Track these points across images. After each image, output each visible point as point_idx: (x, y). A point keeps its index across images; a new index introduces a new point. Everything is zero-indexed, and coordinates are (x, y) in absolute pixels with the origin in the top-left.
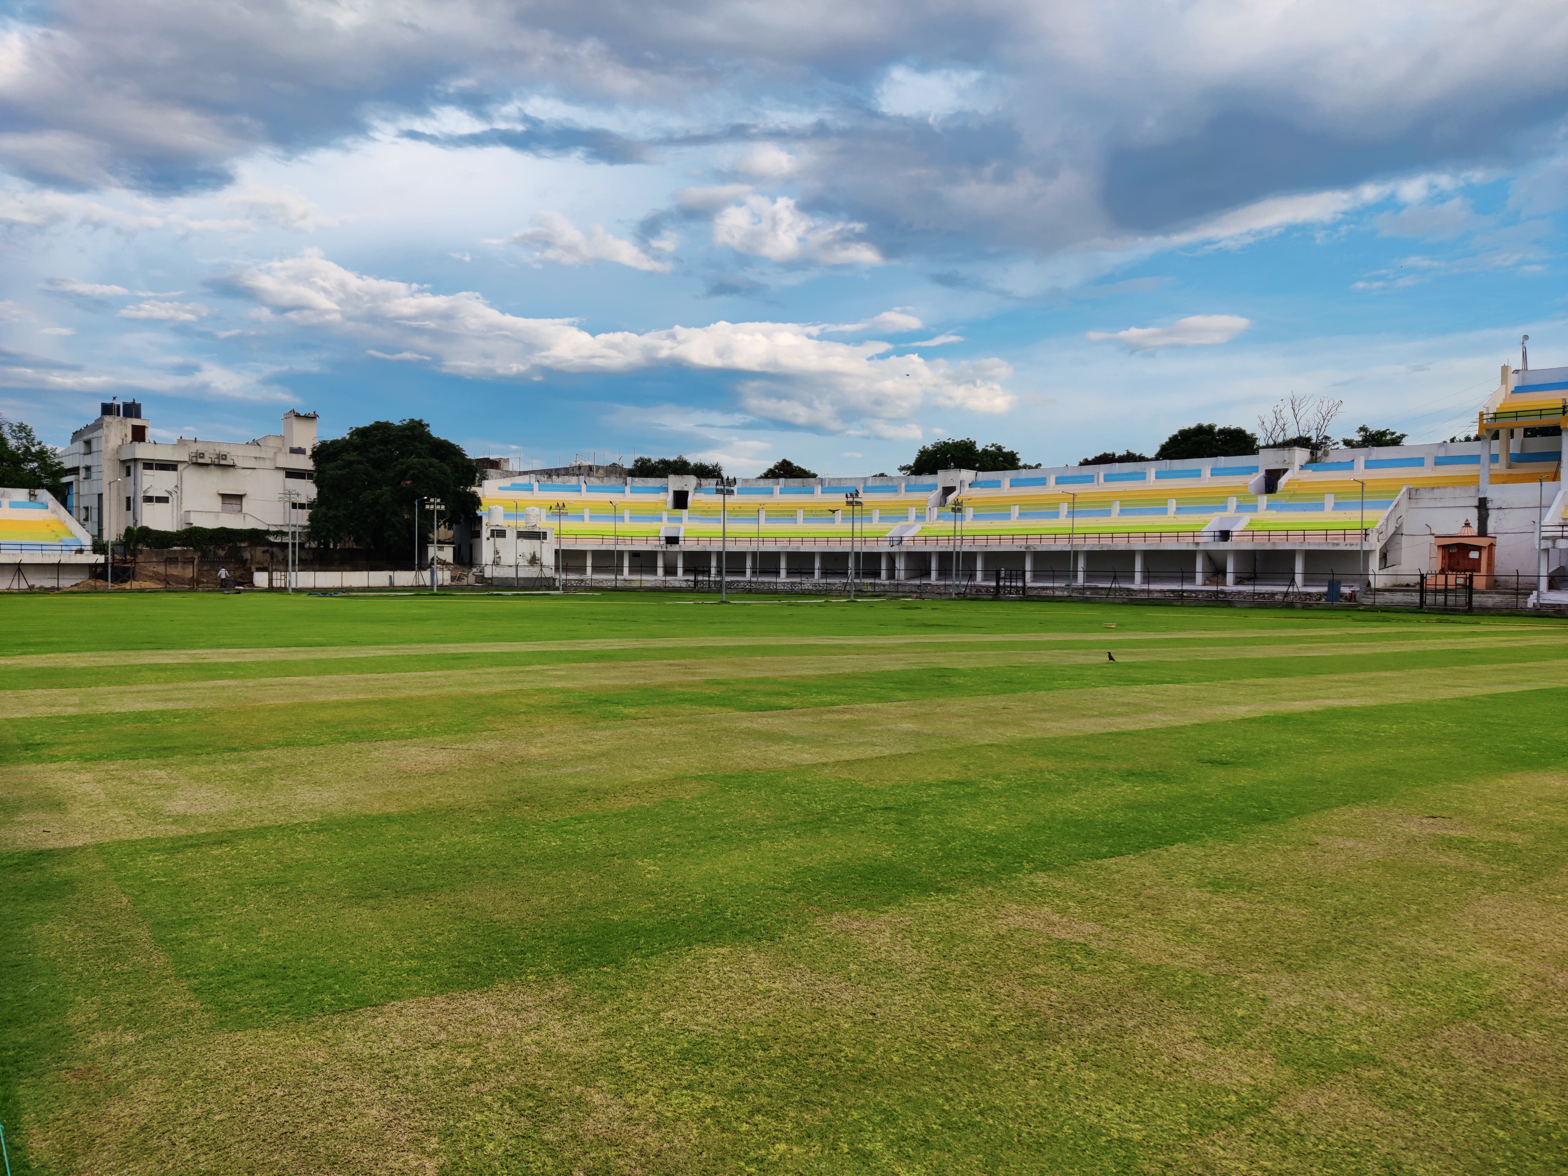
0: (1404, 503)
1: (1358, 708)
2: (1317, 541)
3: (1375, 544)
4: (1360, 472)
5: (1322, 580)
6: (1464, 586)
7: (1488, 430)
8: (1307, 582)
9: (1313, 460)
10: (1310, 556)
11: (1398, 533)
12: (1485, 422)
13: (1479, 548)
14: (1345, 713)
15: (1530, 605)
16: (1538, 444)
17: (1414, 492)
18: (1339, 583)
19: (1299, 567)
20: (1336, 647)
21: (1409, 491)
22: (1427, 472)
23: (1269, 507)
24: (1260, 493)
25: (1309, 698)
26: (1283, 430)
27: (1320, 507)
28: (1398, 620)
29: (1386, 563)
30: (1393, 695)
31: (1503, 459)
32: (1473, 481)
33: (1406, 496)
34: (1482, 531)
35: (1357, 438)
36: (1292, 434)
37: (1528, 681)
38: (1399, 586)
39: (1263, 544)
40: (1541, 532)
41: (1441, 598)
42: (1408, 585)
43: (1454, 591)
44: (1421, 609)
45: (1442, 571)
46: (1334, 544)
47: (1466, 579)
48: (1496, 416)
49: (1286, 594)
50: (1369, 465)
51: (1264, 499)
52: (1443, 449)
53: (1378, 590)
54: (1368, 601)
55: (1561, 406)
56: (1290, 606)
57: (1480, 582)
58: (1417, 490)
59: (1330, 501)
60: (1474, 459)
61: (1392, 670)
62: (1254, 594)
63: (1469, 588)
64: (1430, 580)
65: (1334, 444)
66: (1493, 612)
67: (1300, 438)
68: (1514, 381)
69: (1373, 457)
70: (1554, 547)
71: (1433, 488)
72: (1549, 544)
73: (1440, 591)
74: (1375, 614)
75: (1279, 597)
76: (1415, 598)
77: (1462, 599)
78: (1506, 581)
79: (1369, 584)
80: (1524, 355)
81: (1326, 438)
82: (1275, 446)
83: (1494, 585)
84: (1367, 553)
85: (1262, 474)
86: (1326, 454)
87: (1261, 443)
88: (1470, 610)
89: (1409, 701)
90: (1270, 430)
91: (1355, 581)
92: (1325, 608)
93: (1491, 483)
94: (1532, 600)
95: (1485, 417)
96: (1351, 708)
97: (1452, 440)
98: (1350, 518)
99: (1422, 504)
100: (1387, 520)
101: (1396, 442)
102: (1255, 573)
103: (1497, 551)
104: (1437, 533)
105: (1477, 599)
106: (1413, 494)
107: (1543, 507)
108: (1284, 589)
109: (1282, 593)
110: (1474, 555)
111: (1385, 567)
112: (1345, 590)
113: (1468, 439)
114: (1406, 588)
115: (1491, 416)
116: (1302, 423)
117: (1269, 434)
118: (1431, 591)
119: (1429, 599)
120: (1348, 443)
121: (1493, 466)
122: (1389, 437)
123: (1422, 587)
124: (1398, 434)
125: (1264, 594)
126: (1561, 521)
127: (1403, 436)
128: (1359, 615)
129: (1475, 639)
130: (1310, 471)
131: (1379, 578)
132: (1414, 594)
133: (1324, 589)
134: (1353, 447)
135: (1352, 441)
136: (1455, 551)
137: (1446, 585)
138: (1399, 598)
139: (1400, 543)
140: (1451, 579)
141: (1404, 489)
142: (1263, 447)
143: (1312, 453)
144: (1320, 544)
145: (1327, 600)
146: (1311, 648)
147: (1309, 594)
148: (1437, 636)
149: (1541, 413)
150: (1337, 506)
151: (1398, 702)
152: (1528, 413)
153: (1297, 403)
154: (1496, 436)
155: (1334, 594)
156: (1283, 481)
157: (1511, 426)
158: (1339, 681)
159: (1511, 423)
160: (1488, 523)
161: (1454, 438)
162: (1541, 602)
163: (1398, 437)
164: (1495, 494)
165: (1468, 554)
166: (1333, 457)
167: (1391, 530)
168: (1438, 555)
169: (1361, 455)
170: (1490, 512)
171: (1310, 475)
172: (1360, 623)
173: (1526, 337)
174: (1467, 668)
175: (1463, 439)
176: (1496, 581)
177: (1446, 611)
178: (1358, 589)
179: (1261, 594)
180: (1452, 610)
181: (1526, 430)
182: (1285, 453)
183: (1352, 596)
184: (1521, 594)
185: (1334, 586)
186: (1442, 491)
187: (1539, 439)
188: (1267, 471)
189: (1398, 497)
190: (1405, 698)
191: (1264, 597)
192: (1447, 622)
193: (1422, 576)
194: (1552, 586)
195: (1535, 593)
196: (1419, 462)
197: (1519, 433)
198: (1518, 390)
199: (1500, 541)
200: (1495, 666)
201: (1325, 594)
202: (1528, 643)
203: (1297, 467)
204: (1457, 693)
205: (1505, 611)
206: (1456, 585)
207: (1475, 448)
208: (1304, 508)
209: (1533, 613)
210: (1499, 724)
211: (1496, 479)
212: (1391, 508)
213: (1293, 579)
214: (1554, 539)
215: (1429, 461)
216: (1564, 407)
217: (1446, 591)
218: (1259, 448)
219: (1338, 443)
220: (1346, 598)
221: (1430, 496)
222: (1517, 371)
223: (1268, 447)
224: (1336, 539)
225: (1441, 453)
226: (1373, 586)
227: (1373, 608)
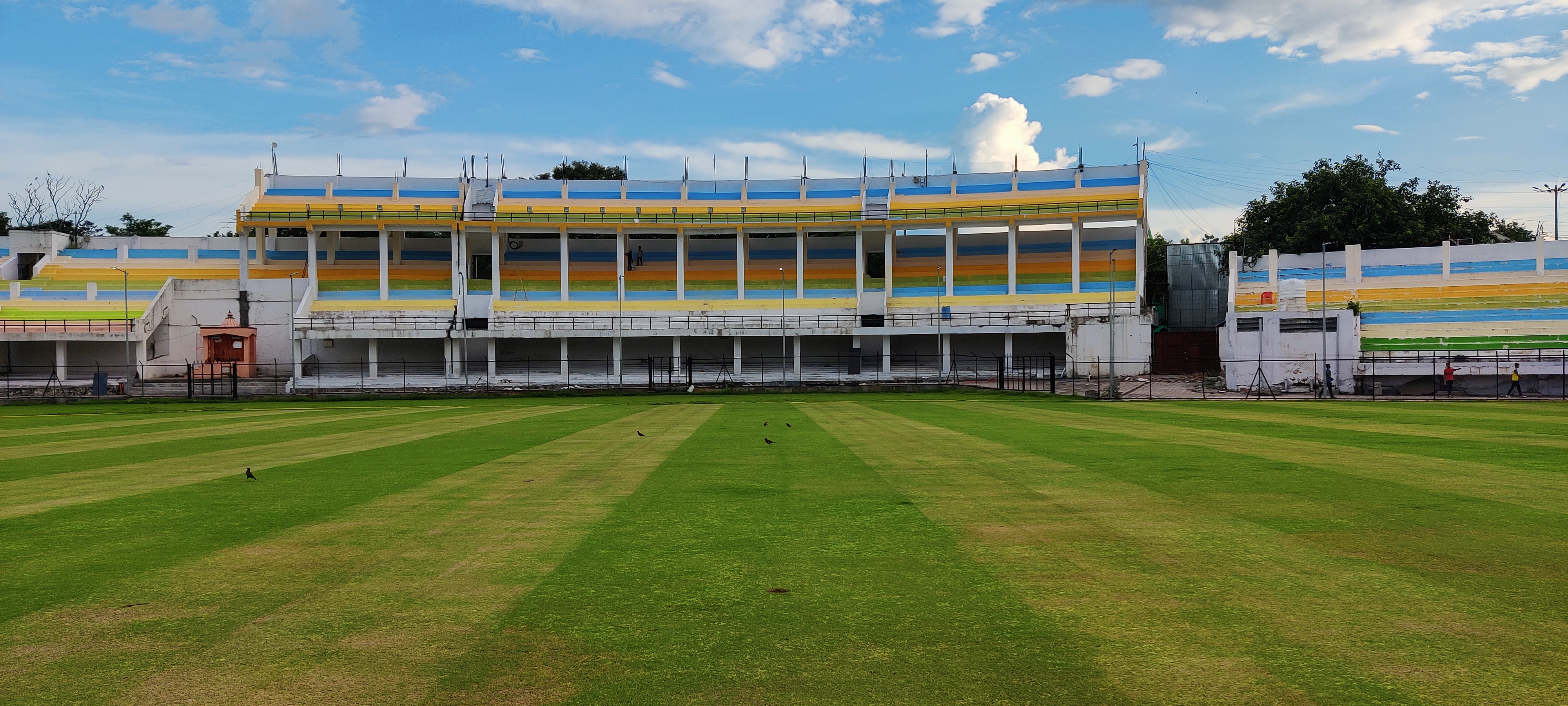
0: (170, 294)
1: (89, 505)
2: (80, 332)
3: (141, 335)
4: (124, 261)
5: (88, 373)
6: (229, 374)
7: (245, 227)
8: (70, 376)
9: (73, 246)
10: (73, 348)
11: (164, 324)
12: (242, 219)
13: (241, 339)
14: (74, 512)
15: (288, 391)
16: (289, 244)
17: (179, 283)
18: (106, 375)
19: (61, 359)
20: (89, 442)
21: (174, 282)
22: (191, 264)
23: (23, 294)
24: (13, 280)
25: (38, 500)
26: (39, 211)
27: (83, 295)
28: (165, 411)
29: (154, 354)
30: (132, 487)
31: (260, 256)
32: (233, 275)
33: (172, 287)
34: (245, 323)
35: (122, 226)
36: (49, 216)
38: (168, 376)
39: (18, 335)
40: (293, 323)
41: (208, 387)
42: (177, 376)
43: (221, 380)
44: (189, 398)
45: (209, 361)
46: (98, 335)
47: (231, 367)
48: (251, 215)
49: (47, 389)
50: (133, 254)
51: (17, 286)
52: (205, 242)
53: (147, 381)
54: (137, 393)
55: (305, 211)
56: (53, 401)
57: (243, 370)
58: (182, 281)
59: (92, 290)
60: (234, 254)
61: (140, 461)
62: (9, 390)
63: (234, 377)
64: (197, 371)
65: (97, 231)
66: (256, 399)
67: (60, 221)
68: (266, 184)
69: (137, 246)
70: (305, 338)
71: (197, 280)
72: (301, 335)
73: (207, 380)
74: (143, 406)
75: (39, 393)
76: (184, 388)
77: (228, 388)
78: (267, 369)
79: (137, 376)
80: (274, 159)
81: (88, 223)
82: (30, 228)
83: (257, 373)
84: (134, 345)
85: (13, 258)
86: (87, 240)
87: (14, 224)
88: (235, 398)
89: (146, 492)
90: (23, 210)
91: (123, 373)
92: (91, 402)
93: (250, 277)
94: (289, 386)
95: (242, 215)
96: (82, 505)
97: (216, 235)
98: (114, 308)
99: (188, 295)
100: (153, 310)
101: (162, 232)
102: (9, 367)
103: (258, 342)
104: (203, 324)
105: (241, 387)
106: (177, 285)
107: (294, 301)
108: (44, 383)
109: (42, 387)
110: (237, 345)
111: (154, 358)
112: (113, 383)
113: (230, 235)
114: (174, 379)
115: (248, 214)
116: (61, 205)
117: (22, 215)
118: (199, 381)
119: (197, 388)
120: (112, 230)
121: (253, 262)
122: (154, 227)
123: (189, 376)
124: (163, 225)
125: (21, 389)
126: (311, 314)
127: (169, 227)
128: (125, 408)
129: (232, 426)
130: (70, 257)
131: (147, 369)
132: (182, 384)
133: (90, 382)
134: (117, 235)
135: (116, 229)
136: (220, 341)
137: (212, 374)
138: (167, 388)
139: (167, 334)
140: (217, 368)
141: (169, 280)
142: (16, 229)
143: (71, 239)
144: (82, 335)
145: (93, 394)
146: (62, 446)
147: (73, 388)
148: (197, 424)
149: (290, 215)
150: (101, 295)
151: (135, 494)
152: (279, 215)
153: (54, 183)
154: (253, 234)
155: (100, 386)
156: (39, 266)
157: (266, 225)
158: (80, 478)
159: (265, 222)
160: (249, 315)
161: (218, 232)
162: (297, 387)
163: (164, 228)
164: (255, 288)
165: (232, 344)
166: (95, 243)
167: (158, 321)
168: (204, 345)
169: (124, 244)
170: (251, 304)
171: (70, 262)
172: (125, 417)
173: (275, 145)
174: (215, 454)
175: (225, 234)
176: (258, 370)
177: (213, 400)
178: (126, 381)
179: (17, 389)
180: (219, 398)
181: (279, 230)
182: (41, 236)
183: (120, 389)
184: (280, 381)
185: (100, 378)
186: (205, 283)
187: (291, 239)
188: (21, 255)
189: (164, 288)
190: (143, 489)
191: (21, 393)
192: (212, 410)
193: (189, 366)
194: (306, 373)
195: (291, 379)
196: (183, 254)
197: (273, 232)
198: (270, 192)
199: (261, 332)
200: (241, 450)
201: (91, 387)
202: (278, 426)
203: (55, 252)
204: (195, 479)
205: (267, 397)
206: (222, 374)
207: (235, 244)
208: (65, 296)
209: (290, 398)
210: (224, 505)
211: (254, 274)
212: (157, 298)
213: (55, 373)
214: (305, 330)
215: (193, 254)
216: (308, 212)
217: (212, 380)
218: (11, 228)
219: (101, 230)
220: (114, 391)
221: (195, 288)
222: (268, 175)
223: (21, 228)
224: (101, 329)
225: (204, 247)
226: (141, 377)
227: (141, 400)
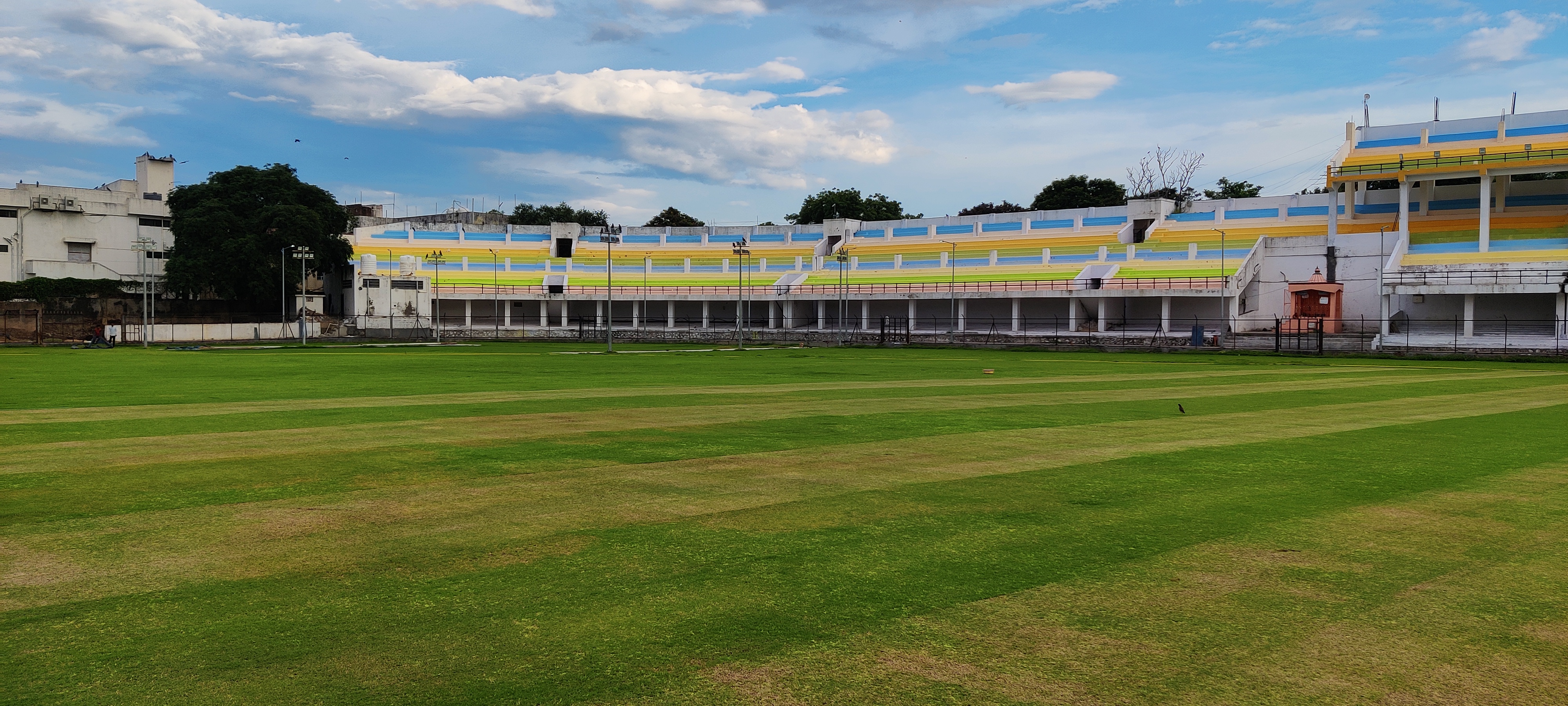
0: (1261, 253)
1: (1218, 448)
2: (1182, 288)
3: (1234, 291)
4: (1221, 222)
5: (1187, 326)
6: (1315, 330)
7: (1335, 183)
8: (1173, 327)
9: (1178, 211)
10: (1177, 303)
11: (1255, 280)
12: (1332, 175)
13: (1328, 295)
14: (1207, 453)
15: (1374, 347)
16: (1379, 197)
17: (1269, 241)
18: (1202, 327)
19: (1165, 313)
20: (1199, 389)
21: (1265, 239)
22: (1281, 222)
23: (1137, 255)
24: (1129, 243)
25: (1174, 439)
26: (1150, 181)
27: (1184, 255)
28: (1256, 363)
29: (1244, 309)
30: (1250, 435)
31: (1348, 211)
32: (1322, 231)
33: (1263, 245)
34: (1331, 279)
35: (1218, 189)
36: (1158, 186)
37: (1371, 419)
38: (1257, 330)
39: (1132, 292)
40: (1382, 279)
41: (1294, 341)
42: (1265, 330)
43: (1306, 335)
44: (1276, 352)
45: (1296, 316)
46: (1197, 291)
47: (1317, 323)
48: (1342, 170)
49: (1154, 339)
50: (1229, 215)
51: (1132, 248)
52: (1295, 200)
53: (1238, 334)
54: (1229, 345)
55: (1398, 161)
56: (1158, 351)
57: (1329, 326)
58: (1272, 239)
59: (1193, 250)
60: (1323, 210)
61: (1249, 410)
62: (1124, 339)
63: (1319, 332)
64: (1285, 327)
65: (1197, 196)
66: (1341, 355)
67: (1166, 189)
68: (1357, 137)
69: (1232, 208)
70: (1394, 293)
71: (1287, 238)
72: (1390, 290)
73: (1294, 335)
74: (1235, 358)
75: (1147, 342)
76: (1272, 342)
77: (1314, 343)
78: (1352, 325)
79: (1230, 329)
80: (1366, 112)
81: (1190, 189)
82: (1142, 197)
83: (1342, 329)
84: (1228, 300)
85: (1130, 224)
86: (1189, 205)
87: (1130, 194)
88: (1320, 353)
89: (1264, 441)
90: (1137, 182)
91: (1217, 326)
92: (1190, 353)
93: (1338, 233)
94: (1375, 343)
95: (1332, 170)
96: (1212, 448)
97: (1304, 192)
98: (1212, 266)
99: (1277, 252)
100: (1246, 268)
101: (1253, 193)
102: (1125, 319)
103: (1344, 297)
104: (1291, 280)
105: (1326, 342)
106: (1268, 243)
107: (1383, 255)
108: (1152, 334)
109: (1150, 338)
110: (1324, 301)
111: (1244, 313)
112: (1208, 335)
113: (1317, 191)
114: (1263, 332)
115: (1338, 169)
116: (1168, 174)
117: (1137, 186)
118: (1286, 335)
119: (1284, 342)
120: (1209, 194)
121: (1341, 217)
122: (1246, 189)
123: (1277, 331)
124: (1253, 187)
125: (1133, 339)
126: (1400, 269)
127: (1260, 188)
128: (1220, 359)
129: (1325, 381)
130: (1175, 221)
131: (1238, 323)
132: (1270, 338)
133: (1189, 334)
134: (1214, 198)
135: (1213, 193)
136: (1307, 297)
137: (1299, 329)
138: (1256, 341)
139: (1257, 290)
140: (1304, 323)
141: (1261, 239)
142: (1131, 198)
143: (1176, 204)
144: (1184, 291)
145: (1191, 345)
146: (1177, 391)
147: (1175, 339)
148: (1290, 377)
149: (1381, 167)
150: (1200, 255)
151: (1254, 441)
152: (1370, 167)
153: (1162, 156)
154: (1342, 189)
155: (1197, 338)
156: (1150, 231)
157: (1356, 179)
158: (1201, 422)
159: (1356, 176)
160: (1336, 270)
161: (1306, 190)
162: (1384, 344)
163: (1256, 189)
164: (1343, 243)
165: (1319, 300)
166: (1196, 208)
167: (1249, 278)
168: (1291, 301)
169: (1221, 206)
170: (1338, 260)
171: (1175, 226)
172: (1222, 367)
173: (1367, 96)
174: (1317, 408)
175: (1313, 191)
176: (1343, 326)
177: (1299, 354)
178: (1220, 334)
179: (1130, 339)
180: (1304, 353)
181: (1369, 183)
182: (1152, 204)
183: (1214, 341)
184: (1366, 337)
185: (1197, 331)
186: (1294, 240)
187: (1380, 192)
188: (1136, 222)
189: (1255, 246)
190: (1260, 437)
191: (1133, 342)
192: (1300, 364)
193: (1277, 320)
194: (1393, 330)
195: (1378, 336)
196: (1274, 213)
197: (1362, 186)
198: (1361, 145)
199: (1347, 287)
200: (1342, 406)
201: (1190, 339)
202: (1372, 384)
203: (1163, 217)
204: (1308, 431)
205: (1352, 354)
206: (1308, 329)
207: (1324, 200)
208: (1169, 256)
209: (1377, 355)
210: (1343, 460)
211: (1343, 229)
212: (1249, 256)
213: (1160, 325)
214: (1394, 285)
215: (1283, 212)
216: (1402, 162)
217: (1299, 335)
218: (1128, 198)
219: (1200, 194)
220: (1209, 343)
221: (1284, 245)
222: (1360, 128)
223: (1136, 197)
224: (1199, 286)
225: (1294, 205)
226: (1233, 331)
227: (1233, 352)
